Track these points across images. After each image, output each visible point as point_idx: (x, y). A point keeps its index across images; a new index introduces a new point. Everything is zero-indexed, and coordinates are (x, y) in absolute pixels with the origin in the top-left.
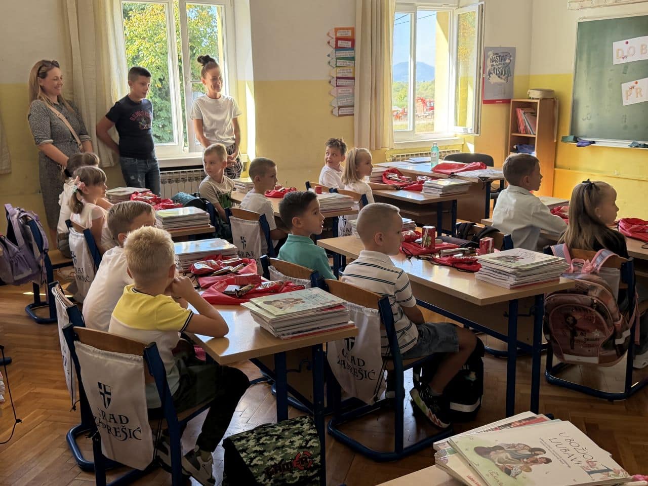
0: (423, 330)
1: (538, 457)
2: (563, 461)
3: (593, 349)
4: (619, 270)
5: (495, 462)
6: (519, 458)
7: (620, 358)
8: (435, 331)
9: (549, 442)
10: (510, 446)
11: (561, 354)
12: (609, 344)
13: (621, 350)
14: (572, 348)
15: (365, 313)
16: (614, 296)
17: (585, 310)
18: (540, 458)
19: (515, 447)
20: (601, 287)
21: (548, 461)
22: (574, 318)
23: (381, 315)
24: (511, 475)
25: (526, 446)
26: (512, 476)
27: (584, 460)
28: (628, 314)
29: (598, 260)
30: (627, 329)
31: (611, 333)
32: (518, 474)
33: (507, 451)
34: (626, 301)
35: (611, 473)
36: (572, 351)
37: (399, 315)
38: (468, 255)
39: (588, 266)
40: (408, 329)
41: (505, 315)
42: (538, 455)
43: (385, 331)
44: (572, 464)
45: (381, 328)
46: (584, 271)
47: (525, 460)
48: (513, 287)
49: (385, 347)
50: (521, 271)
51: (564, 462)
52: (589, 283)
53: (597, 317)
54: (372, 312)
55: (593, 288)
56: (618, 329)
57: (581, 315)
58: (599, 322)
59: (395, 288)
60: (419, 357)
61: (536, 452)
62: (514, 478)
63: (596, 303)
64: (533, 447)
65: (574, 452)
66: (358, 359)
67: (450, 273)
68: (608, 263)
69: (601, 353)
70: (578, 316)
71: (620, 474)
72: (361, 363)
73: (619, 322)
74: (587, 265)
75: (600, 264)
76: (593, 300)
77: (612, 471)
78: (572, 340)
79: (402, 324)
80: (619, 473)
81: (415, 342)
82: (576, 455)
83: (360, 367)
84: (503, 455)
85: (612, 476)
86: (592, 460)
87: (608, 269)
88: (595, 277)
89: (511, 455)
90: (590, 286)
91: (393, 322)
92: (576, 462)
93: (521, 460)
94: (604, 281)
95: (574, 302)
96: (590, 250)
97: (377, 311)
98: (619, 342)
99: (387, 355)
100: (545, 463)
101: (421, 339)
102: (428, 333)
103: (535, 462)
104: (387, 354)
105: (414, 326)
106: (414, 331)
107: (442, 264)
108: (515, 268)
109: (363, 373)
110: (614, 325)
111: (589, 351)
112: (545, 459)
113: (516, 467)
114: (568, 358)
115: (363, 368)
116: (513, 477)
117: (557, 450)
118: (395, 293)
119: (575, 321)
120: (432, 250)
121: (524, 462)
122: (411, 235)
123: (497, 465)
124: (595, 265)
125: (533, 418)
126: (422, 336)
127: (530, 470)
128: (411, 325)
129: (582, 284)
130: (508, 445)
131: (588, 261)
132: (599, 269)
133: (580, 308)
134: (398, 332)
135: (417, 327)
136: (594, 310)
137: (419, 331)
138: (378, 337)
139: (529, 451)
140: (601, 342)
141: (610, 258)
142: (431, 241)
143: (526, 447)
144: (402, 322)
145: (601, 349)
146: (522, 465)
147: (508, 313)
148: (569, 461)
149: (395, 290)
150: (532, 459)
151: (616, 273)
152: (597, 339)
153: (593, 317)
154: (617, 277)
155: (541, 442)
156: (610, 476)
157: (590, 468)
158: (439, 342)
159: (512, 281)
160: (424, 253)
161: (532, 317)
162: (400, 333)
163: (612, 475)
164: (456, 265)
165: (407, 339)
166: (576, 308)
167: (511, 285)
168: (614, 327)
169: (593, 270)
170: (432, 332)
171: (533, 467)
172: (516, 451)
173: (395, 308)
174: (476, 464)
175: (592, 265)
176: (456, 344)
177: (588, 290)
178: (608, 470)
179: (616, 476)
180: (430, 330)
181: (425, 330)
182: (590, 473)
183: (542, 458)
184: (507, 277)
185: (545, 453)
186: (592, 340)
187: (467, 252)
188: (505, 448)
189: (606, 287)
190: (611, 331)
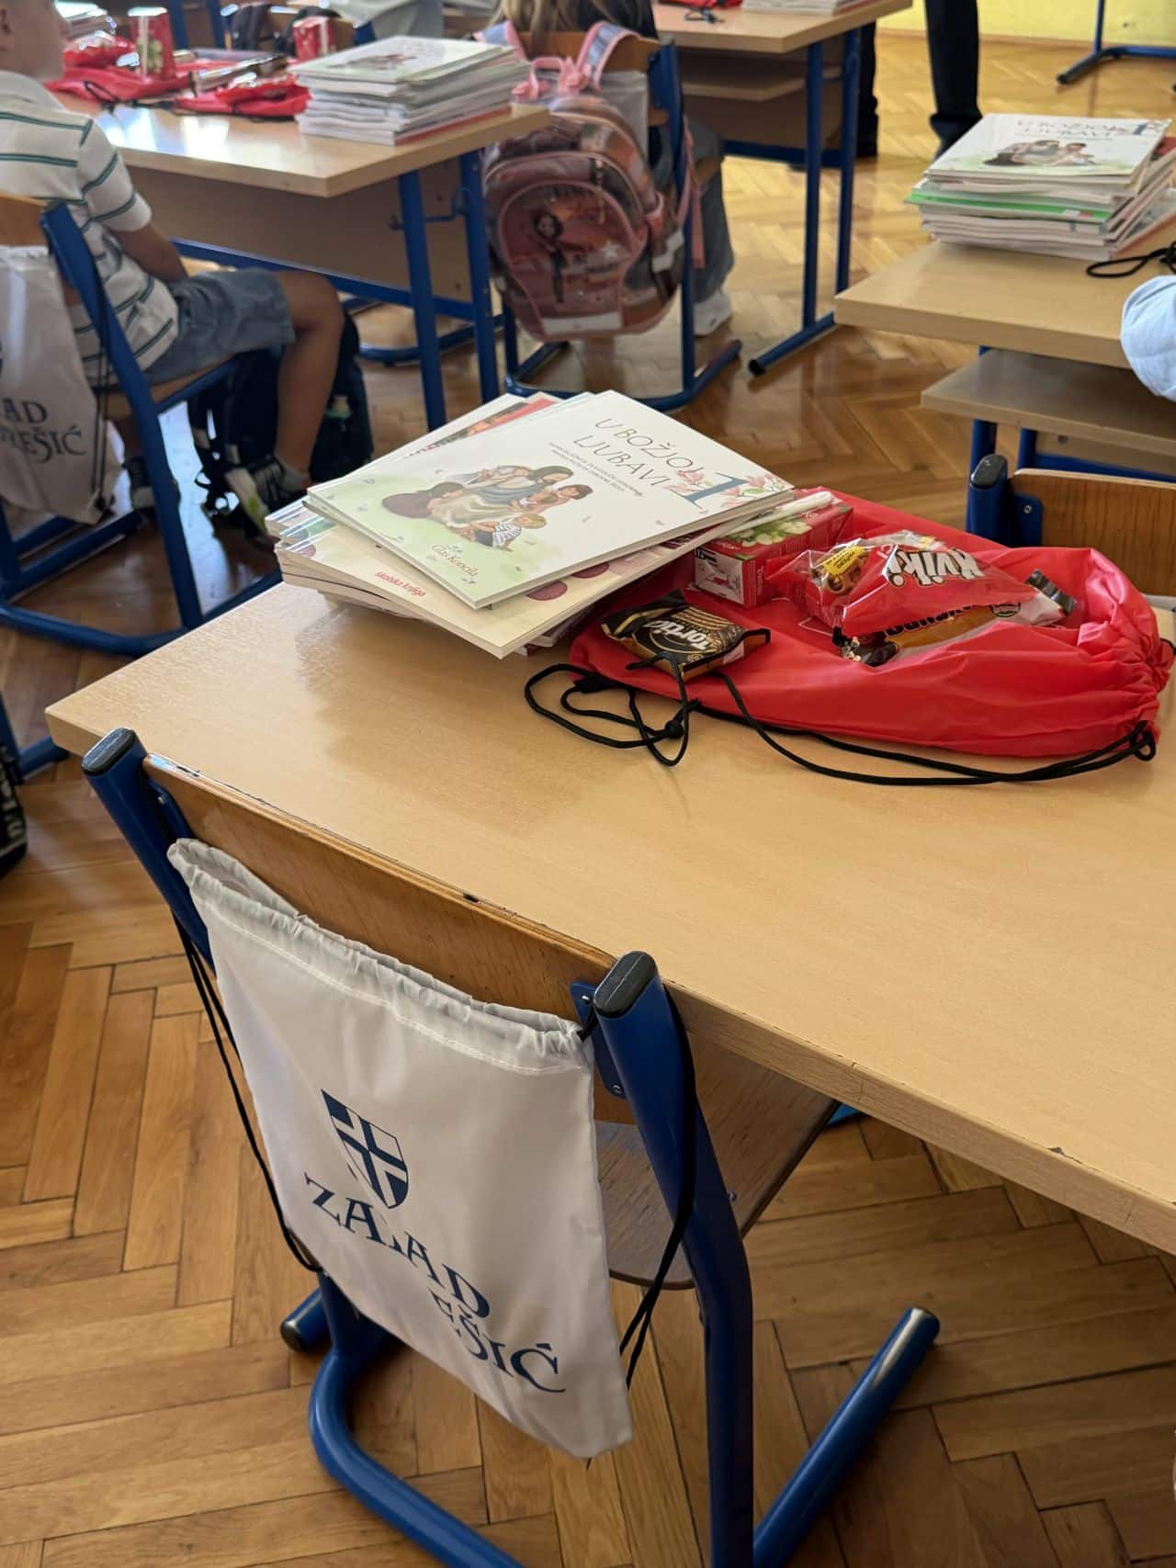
0: (187, 293)
1: (555, 487)
2: (619, 485)
3: (606, 294)
4: (643, 76)
5: (444, 523)
6: (509, 500)
7: (668, 305)
8: (221, 292)
9: (576, 450)
10: (476, 478)
11: (537, 323)
12: (640, 275)
13: (666, 285)
14: (560, 300)
15: (12, 264)
16: (638, 146)
17: (579, 192)
18: (560, 489)
19: (489, 477)
20: (608, 126)
21: (583, 491)
22: (554, 218)
23: (59, 262)
24: (494, 544)
25: (518, 468)
26: (498, 547)
27: (671, 473)
28: (673, 192)
29: (593, 52)
30: (674, 229)
31: (642, 244)
32: (512, 539)
33: (471, 491)
34: (666, 159)
35: (743, 487)
36: (559, 308)
37: (110, 259)
38: (269, 75)
39: (570, 72)
40: (143, 296)
41: (395, 227)
42: (553, 482)
43: (81, 310)
44: (643, 486)
45: (68, 302)
46: (561, 88)
47: (524, 502)
48: (403, 137)
49: (93, 357)
50: (415, 87)
51: (623, 487)
52: (578, 119)
53: (608, 207)
54: (31, 258)
55: (590, 129)
56: (657, 231)
57: (570, 209)
58: (613, 220)
59: (80, 176)
60: (194, 372)
61: (546, 478)
62: (505, 548)
63: (601, 170)
64: (534, 467)
65: (645, 458)
66: (25, 404)
67: (232, 129)
68: (619, 59)
69: (625, 300)
70: (563, 214)
71: (765, 487)
72: (36, 414)
73: (658, 213)
74: (568, 70)
75: (598, 63)
76: (593, 160)
77: (744, 482)
78: (557, 278)
79: (126, 283)
80: (763, 483)
81: (174, 330)
82: (650, 463)
83: (36, 425)
84: (463, 502)
85: (747, 494)
86: (692, 468)
87: (617, 76)
88: (592, 101)
89: (484, 497)
90: (582, 125)
91: (98, 282)
92: (653, 481)
93: (515, 503)
94: (614, 110)
95: (549, 175)
96: (569, 29)
97: (44, 250)
98: (662, 263)
99: (103, 382)
100: (576, 498)
101: (186, 320)
102: (202, 300)
103: (551, 500)
104: (100, 379)
105: (160, 290)
106: (162, 304)
107: (203, 112)
108: (399, 82)
109: (49, 440)
110: (647, 223)
111: (598, 299)
112: (574, 489)
113: (504, 523)
114: (554, 326)
115: (44, 426)
116: (502, 548)
117: (600, 462)
118: (84, 190)
119: (558, 227)
120: (170, 81)
121: (521, 506)
122: (102, 47)
123: (451, 528)
124: (587, 70)
125: (519, 406)
126: (188, 314)
127: (543, 521)
128: (150, 285)
129: (564, 122)
130: (469, 476)
131: (569, 60)
132: (597, 76)
133: (565, 189)
134: (121, 307)
135: (170, 290)
136: (599, 189)
137: (179, 299)
138: (63, 327)
139: (530, 478)
140: (622, 272)
141: (621, 42)
142: (161, 54)
143: (520, 472)
144: (123, 278)
145: (625, 289)
146: (517, 515)
147: (400, 220)
148: (634, 480)
149: (83, 183)
150: (541, 496)
151: (636, 82)
152: (612, 266)
153: (598, 209)
154: (639, 94)
155: (554, 451)
156: (743, 496)
157: (690, 487)
158: (237, 321)
159: (395, 119)
160: (148, 92)
161: (460, 220)
162: (128, 310)
163: (748, 491)
164: (243, 108)
165: (150, 327)
166: (557, 191)
167: (397, 133)
168: (646, 229)
169: (586, 82)
170: (213, 297)
171: (549, 513)
172: (494, 485)
173: (94, 236)
174: (394, 539)
175: (581, 69)
176: (281, 318)
177: (579, 135)
178: (736, 482)
179: (757, 491)
180: (205, 290)
181: (191, 292)
182: (692, 499)
183: (565, 488)
184: (380, 112)
185: (570, 473)
186: (602, 269)
187: (265, 69)
188: (466, 484)
189: (621, 123)
190: (641, 238)
